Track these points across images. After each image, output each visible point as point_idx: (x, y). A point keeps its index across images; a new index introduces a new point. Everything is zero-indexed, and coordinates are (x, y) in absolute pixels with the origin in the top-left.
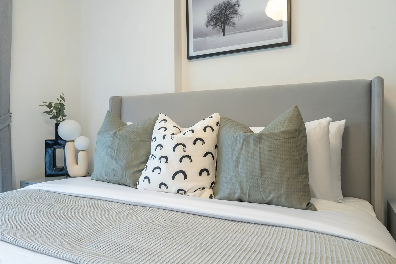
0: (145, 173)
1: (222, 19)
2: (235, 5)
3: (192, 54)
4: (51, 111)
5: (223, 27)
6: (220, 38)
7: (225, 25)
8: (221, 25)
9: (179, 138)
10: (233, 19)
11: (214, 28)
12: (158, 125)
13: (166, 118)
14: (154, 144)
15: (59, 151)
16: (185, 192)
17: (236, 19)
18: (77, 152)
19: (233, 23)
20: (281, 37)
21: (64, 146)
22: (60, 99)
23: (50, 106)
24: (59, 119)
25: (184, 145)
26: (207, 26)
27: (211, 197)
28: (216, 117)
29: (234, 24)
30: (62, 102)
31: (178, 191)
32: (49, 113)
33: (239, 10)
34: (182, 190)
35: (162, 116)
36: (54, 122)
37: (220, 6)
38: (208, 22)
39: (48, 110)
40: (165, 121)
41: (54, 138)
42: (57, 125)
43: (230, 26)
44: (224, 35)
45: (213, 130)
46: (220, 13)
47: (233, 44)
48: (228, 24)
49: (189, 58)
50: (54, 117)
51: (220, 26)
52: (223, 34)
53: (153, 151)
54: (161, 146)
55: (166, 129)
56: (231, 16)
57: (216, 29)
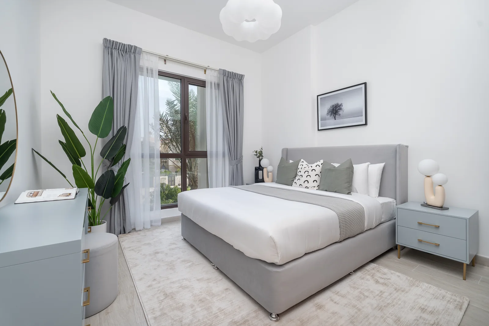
0: (295, 181)
1: (334, 112)
2: (340, 105)
3: (320, 128)
4: (257, 154)
5: (335, 116)
6: (333, 121)
9: (307, 169)
10: (340, 112)
11: (330, 116)
12: (300, 164)
13: (304, 161)
14: (298, 171)
15: (260, 172)
16: (308, 188)
17: (341, 112)
18: (268, 172)
20: (362, 121)
21: (263, 170)
22: (261, 149)
23: (256, 152)
24: (260, 158)
25: (308, 172)
26: (327, 115)
27: (317, 189)
28: (322, 161)
29: (340, 114)
30: (262, 150)
31: (306, 187)
32: (256, 155)
33: (342, 108)
34: (307, 187)
35: (302, 160)
36: (258, 159)
37: (333, 106)
38: (328, 113)
39: (256, 154)
40: (303, 162)
41: (258, 166)
42: (260, 161)
44: (335, 119)
45: (319, 166)
46: (333, 109)
47: (339, 124)
48: (337, 115)
49: (318, 130)
50: (259, 157)
51: (333, 115)
53: (298, 173)
54: (300, 171)
55: (303, 165)
56: (339, 110)
57: (331, 116)
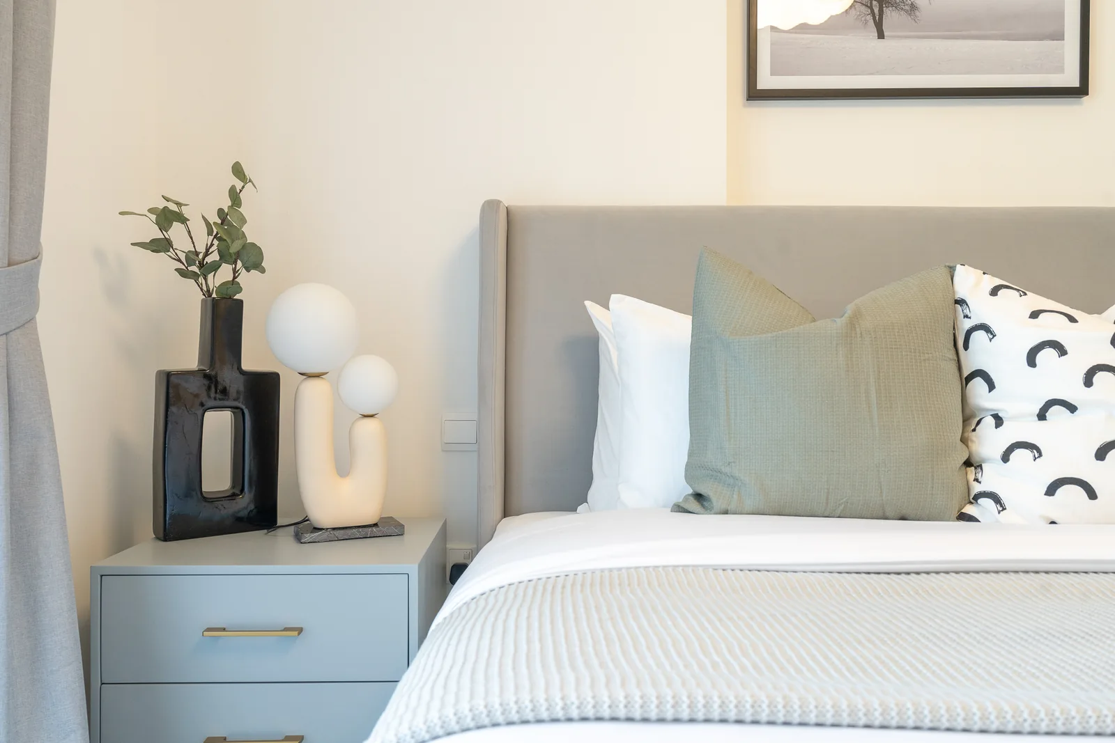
3: (765, 81)
5: (876, 10)
6: (866, 42)
7: (883, 7)
8: (871, 3)
19: (912, 4)
20: (1060, 70)
29: (914, 7)
43: (902, 13)
44: (881, 35)
47: (909, 70)
48: (896, 6)
49: (755, 94)
51: (867, 6)
52: (877, 34)
